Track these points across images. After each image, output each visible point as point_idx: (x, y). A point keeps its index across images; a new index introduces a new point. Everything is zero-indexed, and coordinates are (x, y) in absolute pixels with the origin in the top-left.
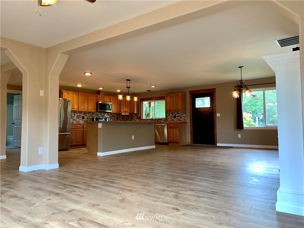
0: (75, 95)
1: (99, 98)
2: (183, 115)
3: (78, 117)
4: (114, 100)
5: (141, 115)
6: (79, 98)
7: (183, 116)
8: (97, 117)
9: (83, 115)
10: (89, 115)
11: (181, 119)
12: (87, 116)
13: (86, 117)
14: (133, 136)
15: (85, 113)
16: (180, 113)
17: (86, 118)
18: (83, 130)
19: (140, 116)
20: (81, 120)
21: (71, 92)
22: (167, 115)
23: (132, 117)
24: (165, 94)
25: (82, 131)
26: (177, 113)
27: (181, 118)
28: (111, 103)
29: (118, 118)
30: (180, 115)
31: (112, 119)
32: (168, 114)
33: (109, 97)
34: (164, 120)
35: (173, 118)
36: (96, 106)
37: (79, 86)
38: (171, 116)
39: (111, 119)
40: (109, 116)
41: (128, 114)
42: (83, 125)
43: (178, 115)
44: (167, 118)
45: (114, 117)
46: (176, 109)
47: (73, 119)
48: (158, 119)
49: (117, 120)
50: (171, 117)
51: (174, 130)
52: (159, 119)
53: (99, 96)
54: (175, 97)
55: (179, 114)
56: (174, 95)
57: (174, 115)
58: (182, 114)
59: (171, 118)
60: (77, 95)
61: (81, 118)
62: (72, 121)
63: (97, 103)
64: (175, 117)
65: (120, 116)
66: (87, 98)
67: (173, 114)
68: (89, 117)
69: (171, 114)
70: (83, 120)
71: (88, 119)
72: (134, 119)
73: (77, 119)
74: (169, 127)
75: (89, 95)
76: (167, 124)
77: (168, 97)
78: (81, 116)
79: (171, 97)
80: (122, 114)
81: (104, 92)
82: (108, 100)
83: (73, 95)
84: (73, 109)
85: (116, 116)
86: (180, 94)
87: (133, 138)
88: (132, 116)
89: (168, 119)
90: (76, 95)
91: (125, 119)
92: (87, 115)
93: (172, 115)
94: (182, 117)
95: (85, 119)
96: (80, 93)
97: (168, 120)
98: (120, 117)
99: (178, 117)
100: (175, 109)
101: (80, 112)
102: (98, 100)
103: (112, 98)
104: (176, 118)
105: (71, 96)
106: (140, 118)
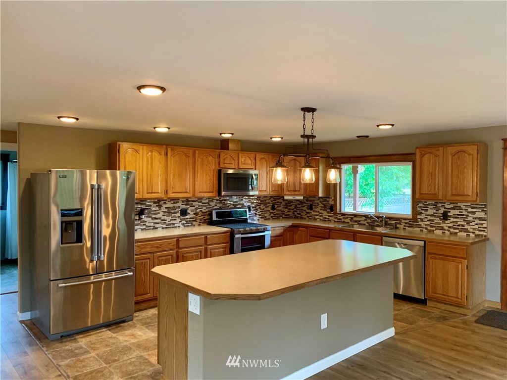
0: (156, 154)
1: (224, 159)
2: (474, 213)
3: (169, 212)
4: (265, 163)
5: (335, 200)
6: (169, 162)
7: (474, 218)
8: (221, 208)
9: (184, 207)
10: (200, 204)
11: (466, 227)
12: (193, 208)
13: (192, 210)
14: (324, 318)
15: (187, 201)
16: (464, 207)
17: (192, 213)
18: (177, 253)
19: (332, 203)
20: (178, 220)
21: (145, 147)
22: (419, 209)
23: (311, 205)
24: (417, 148)
25: (175, 255)
26: (452, 206)
27: (468, 223)
28: (256, 172)
29: (276, 206)
30: (465, 213)
31: (259, 210)
32: (421, 205)
33: (252, 155)
34: (407, 221)
35: (437, 220)
36: (216, 182)
37: (162, 130)
38: (430, 212)
39: (256, 210)
40: (252, 203)
41: (302, 198)
42: (178, 241)
43: (457, 212)
44: (418, 217)
45: (265, 204)
46: (452, 195)
47: (156, 219)
48: (386, 218)
49: (271, 211)
50: (432, 216)
51: (451, 266)
52: (391, 219)
53: (224, 154)
54: (450, 158)
55: (460, 208)
56: (451, 150)
57: (442, 210)
58: (470, 210)
59: (429, 218)
60: (163, 153)
61: (179, 214)
62: (152, 225)
63: (220, 172)
64: (445, 216)
65: (281, 200)
66: (191, 162)
67: (437, 209)
68: (198, 210)
69: (432, 207)
70: (182, 217)
71: (196, 214)
72: (317, 210)
73: (165, 217)
74: (430, 253)
75: (197, 152)
76: (425, 242)
77: (426, 158)
78: (179, 207)
79: (436, 156)
80: (286, 198)
81: (239, 141)
82: (250, 162)
83: (152, 155)
84: (152, 193)
85: (270, 201)
86: (472, 149)
87: (324, 325)
88: (310, 201)
89: (422, 220)
90: (160, 154)
91: (293, 207)
92: (194, 203)
93: (434, 211)
94: (470, 219)
95: (188, 217)
96: (172, 149)
97: (420, 223)
98: (281, 202)
99: (455, 216)
100: (449, 194)
101: (175, 200)
102: (222, 166)
103: (259, 156)
104: (448, 222)
105: (145, 159)
106: (332, 208)
